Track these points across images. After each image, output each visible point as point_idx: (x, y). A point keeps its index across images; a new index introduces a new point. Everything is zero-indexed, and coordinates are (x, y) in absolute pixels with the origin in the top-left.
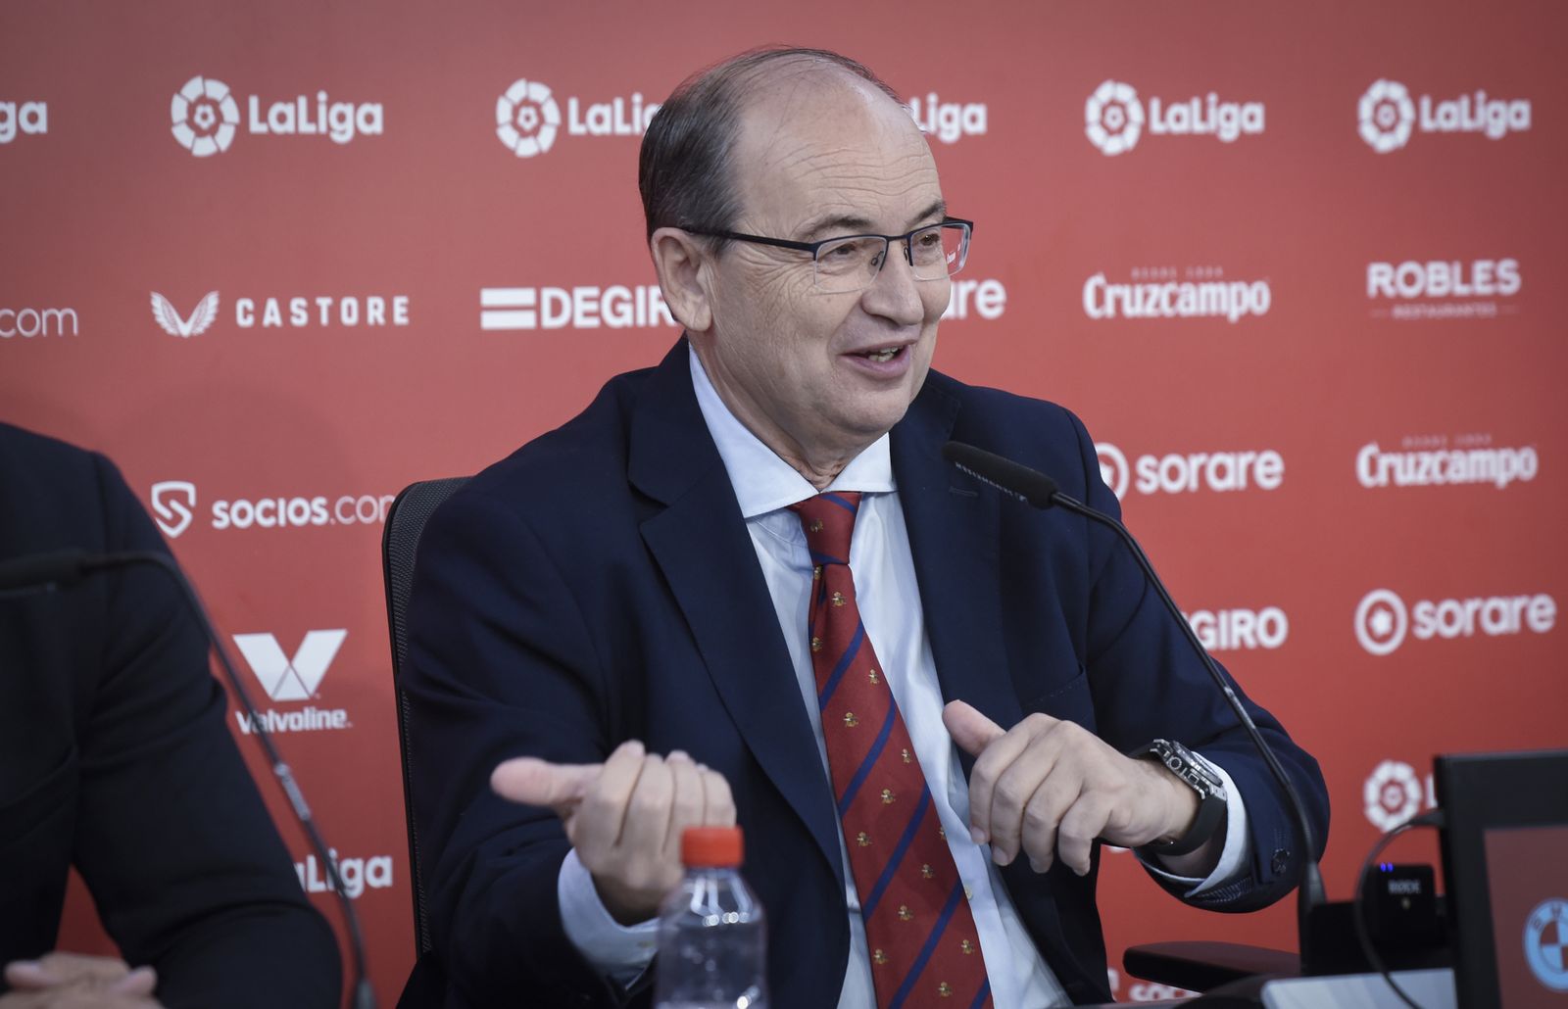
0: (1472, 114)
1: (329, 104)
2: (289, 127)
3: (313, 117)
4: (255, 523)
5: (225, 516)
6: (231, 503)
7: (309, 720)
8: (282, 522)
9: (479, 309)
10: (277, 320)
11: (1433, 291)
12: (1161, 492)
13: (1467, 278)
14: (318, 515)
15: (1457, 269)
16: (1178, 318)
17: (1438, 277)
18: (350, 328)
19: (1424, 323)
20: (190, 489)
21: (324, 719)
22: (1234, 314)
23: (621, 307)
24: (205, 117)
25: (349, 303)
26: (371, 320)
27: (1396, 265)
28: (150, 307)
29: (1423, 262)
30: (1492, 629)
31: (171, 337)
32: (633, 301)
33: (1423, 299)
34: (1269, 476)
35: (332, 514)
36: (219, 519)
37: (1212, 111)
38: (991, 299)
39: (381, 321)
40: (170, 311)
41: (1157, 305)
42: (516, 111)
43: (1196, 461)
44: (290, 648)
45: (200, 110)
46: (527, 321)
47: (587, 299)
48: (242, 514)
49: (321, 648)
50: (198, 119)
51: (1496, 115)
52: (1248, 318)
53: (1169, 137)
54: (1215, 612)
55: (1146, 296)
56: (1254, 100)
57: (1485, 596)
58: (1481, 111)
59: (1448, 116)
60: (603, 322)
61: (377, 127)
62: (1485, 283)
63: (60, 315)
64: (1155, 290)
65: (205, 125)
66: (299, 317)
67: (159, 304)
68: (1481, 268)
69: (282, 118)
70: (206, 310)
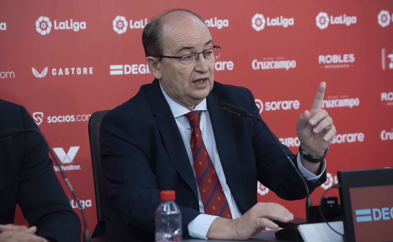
0: (343, 20)
1: (73, 22)
2: (64, 28)
3: (69, 25)
4: (58, 122)
5: (50, 120)
6: (52, 117)
7: (71, 168)
8: (64, 121)
9: (109, 70)
10: (62, 74)
11: (334, 62)
12: (271, 110)
13: (342, 58)
14: (72, 119)
15: (340, 56)
16: (274, 69)
17: (335, 59)
18: (79, 75)
19: (332, 69)
20: (42, 114)
21: (75, 167)
22: (287, 68)
23: (143, 69)
24: (44, 26)
25: (79, 69)
26: (84, 73)
27: (325, 55)
28: (32, 71)
29: (332, 55)
30: (349, 141)
31: (37, 78)
32: (146, 68)
33: (332, 64)
34: (296, 106)
35: (76, 119)
36: (49, 121)
37: (282, 20)
38: (230, 66)
39: (86, 73)
40: (36, 72)
41: (269, 66)
42: (117, 23)
43: (279, 103)
44: (66, 151)
45: (43, 24)
46: (121, 73)
47: (135, 67)
48: (54, 119)
49: (74, 151)
50: (42, 26)
51: (348, 20)
52: (291, 69)
53: (271, 27)
54: (284, 138)
55: (267, 64)
56: (291, 17)
57: (347, 133)
58: (345, 19)
59: (337, 20)
60: (139, 73)
61: (85, 27)
62: (346, 60)
63: (10, 73)
64: (269, 63)
65: (44, 28)
66: (67, 73)
67: (34, 70)
68: (345, 56)
69: (62, 26)
70: (45, 72)
